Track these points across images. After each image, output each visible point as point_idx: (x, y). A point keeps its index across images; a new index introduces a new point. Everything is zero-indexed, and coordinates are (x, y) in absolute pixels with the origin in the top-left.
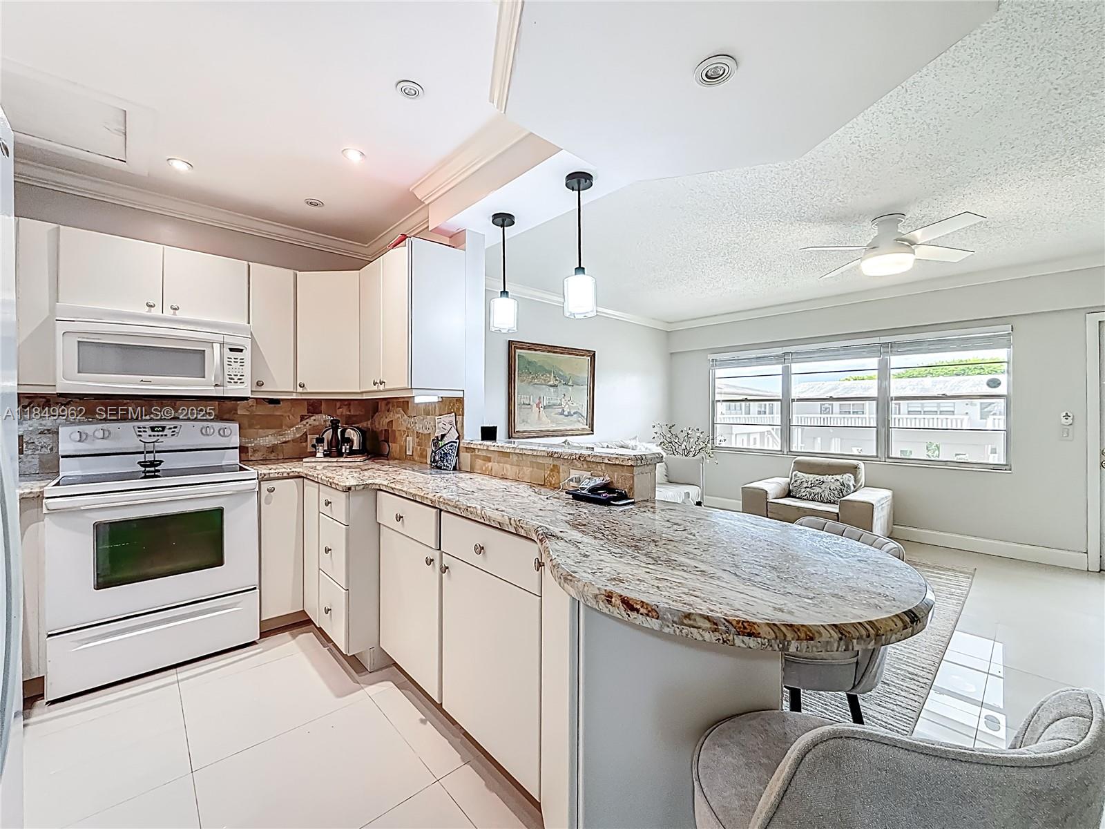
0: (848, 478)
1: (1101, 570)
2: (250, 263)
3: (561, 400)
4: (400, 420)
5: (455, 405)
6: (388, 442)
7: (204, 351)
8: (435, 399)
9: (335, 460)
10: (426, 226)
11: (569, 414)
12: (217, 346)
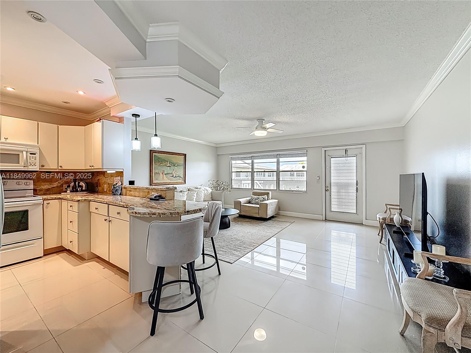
0: (266, 197)
1: (325, 219)
2: (38, 122)
3: (172, 172)
4: (102, 179)
5: (120, 174)
6: (97, 187)
7: (19, 154)
8: (114, 172)
9: (75, 193)
10: (110, 113)
11: (176, 177)
12: (25, 153)
